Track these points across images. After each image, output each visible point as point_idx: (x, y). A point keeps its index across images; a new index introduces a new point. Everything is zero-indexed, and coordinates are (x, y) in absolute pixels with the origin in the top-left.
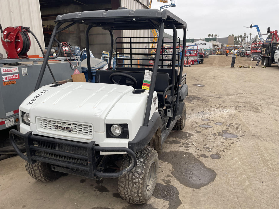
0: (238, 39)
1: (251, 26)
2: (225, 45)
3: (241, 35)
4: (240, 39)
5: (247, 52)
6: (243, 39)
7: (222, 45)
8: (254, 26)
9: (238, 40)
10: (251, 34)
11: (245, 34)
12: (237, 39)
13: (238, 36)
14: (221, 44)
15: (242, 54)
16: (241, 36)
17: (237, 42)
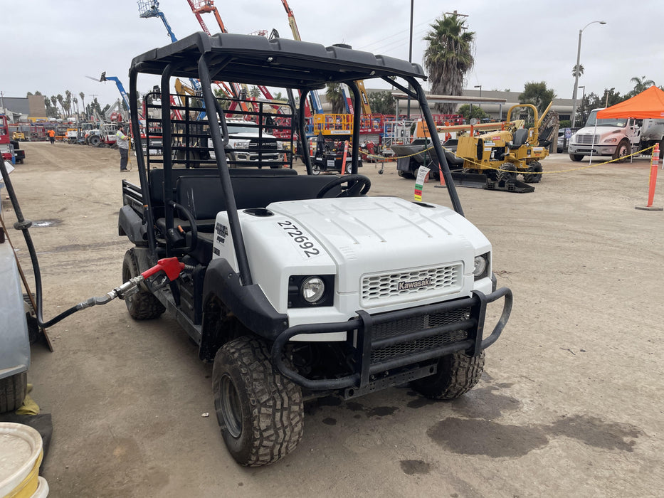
0: (55, 104)
1: (104, 78)
2: (24, 117)
3: (59, 95)
4: (58, 105)
5: (109, 136)
6: (66, 106)
7: (16, 117)
8: (110, 79)
9: (53, 106)
10: (82, 95)
11: (69, 94)
12: (52, 103)
13: (53, 97)
14: (12, 113)
15: (96, 141)
16: (60, 98)
17: (52, 112)
